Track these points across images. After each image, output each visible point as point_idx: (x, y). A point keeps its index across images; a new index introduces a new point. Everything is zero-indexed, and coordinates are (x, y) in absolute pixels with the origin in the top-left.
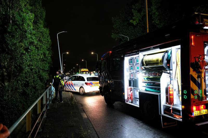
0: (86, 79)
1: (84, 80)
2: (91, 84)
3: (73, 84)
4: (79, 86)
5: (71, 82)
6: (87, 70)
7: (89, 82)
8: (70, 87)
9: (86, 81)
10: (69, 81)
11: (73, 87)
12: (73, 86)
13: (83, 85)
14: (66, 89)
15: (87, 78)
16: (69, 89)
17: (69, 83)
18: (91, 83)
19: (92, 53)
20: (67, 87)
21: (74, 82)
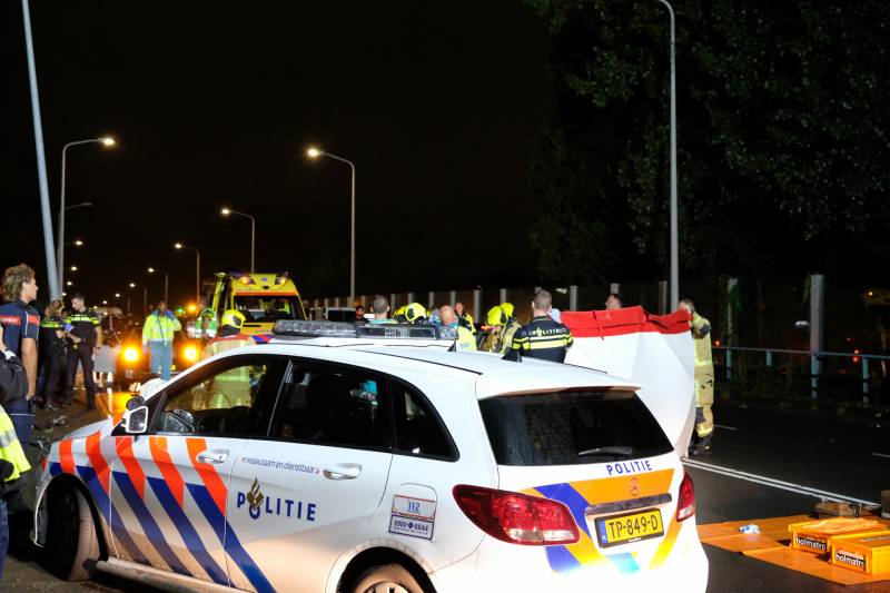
0: (467, 429)
1: (435, 442)
2: (562, 508)
3: (233, 490)
4: (330, 539)
5: (194, 450)
6: (287, 287)
7: (523, 479)
8: (173, 537)
9: (477, 464)
10: (155, 428)
11: (231, 544)
12: (235, 515)
13: (415, 518)
14: (105, 552)
15: (494, 412)
16: (150, 552)
17: (164, 463)
18: (565, 491)
19: (313, 153)
20: (133, 526)
21: (235, 456)
